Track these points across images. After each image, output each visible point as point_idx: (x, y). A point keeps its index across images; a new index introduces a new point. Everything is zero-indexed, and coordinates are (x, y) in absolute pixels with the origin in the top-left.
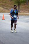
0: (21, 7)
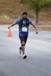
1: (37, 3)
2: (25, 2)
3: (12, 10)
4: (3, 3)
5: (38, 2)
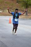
0: (29, 10)
1: (26, 3)
2: (19, 2)
4: (6, 3)
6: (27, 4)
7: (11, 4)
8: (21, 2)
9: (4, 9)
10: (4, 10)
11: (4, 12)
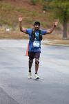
1: (64, 10)
2: (49, 8)
3: (31, 19)
4: (19, 11)
5: (67, 9)
6: (66, 12)
7: (31, 13)
8: (53, 8)
9: (15, 24)
10: (15, 26)
11: (14, 30)
